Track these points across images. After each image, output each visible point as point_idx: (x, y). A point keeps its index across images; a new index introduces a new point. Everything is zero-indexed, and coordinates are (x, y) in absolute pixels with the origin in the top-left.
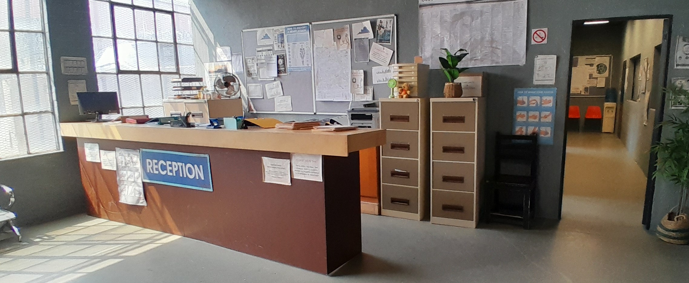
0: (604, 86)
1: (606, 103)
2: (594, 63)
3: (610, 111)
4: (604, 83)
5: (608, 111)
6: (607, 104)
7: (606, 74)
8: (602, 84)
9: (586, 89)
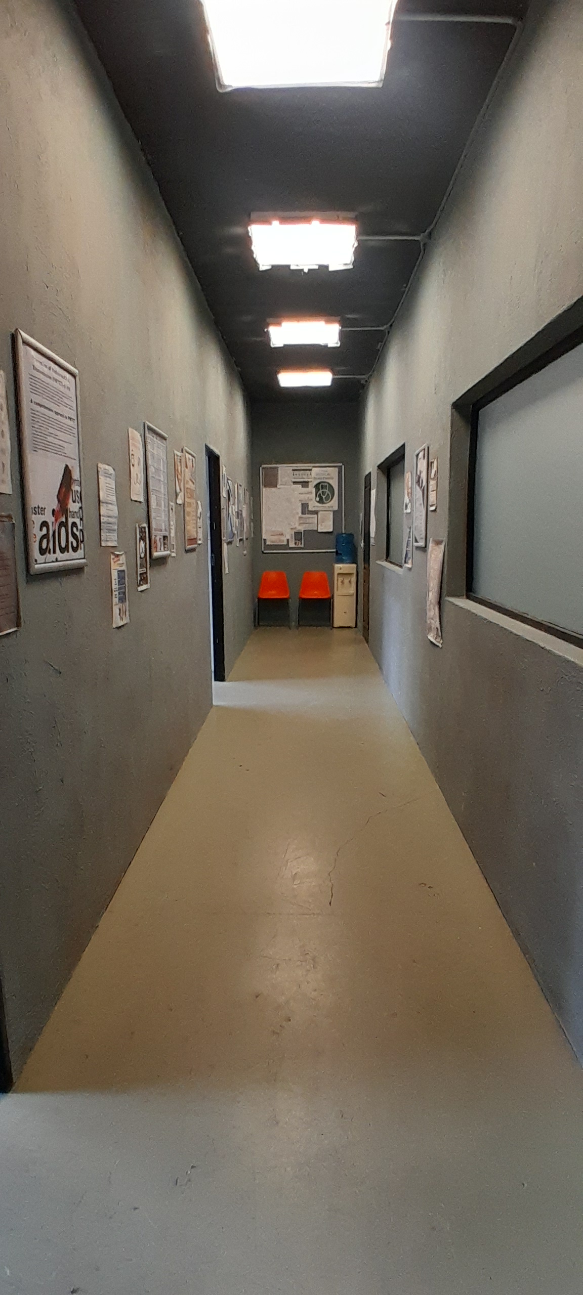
0: (331, 530)
1: (337, 566)
2: (309, 480)
3: (346, 581)
4: (331, 523)
5: (342, 582)
6: (339, 567)
7: (334, 504)
8: (327, 526)
9: (298, 535)
